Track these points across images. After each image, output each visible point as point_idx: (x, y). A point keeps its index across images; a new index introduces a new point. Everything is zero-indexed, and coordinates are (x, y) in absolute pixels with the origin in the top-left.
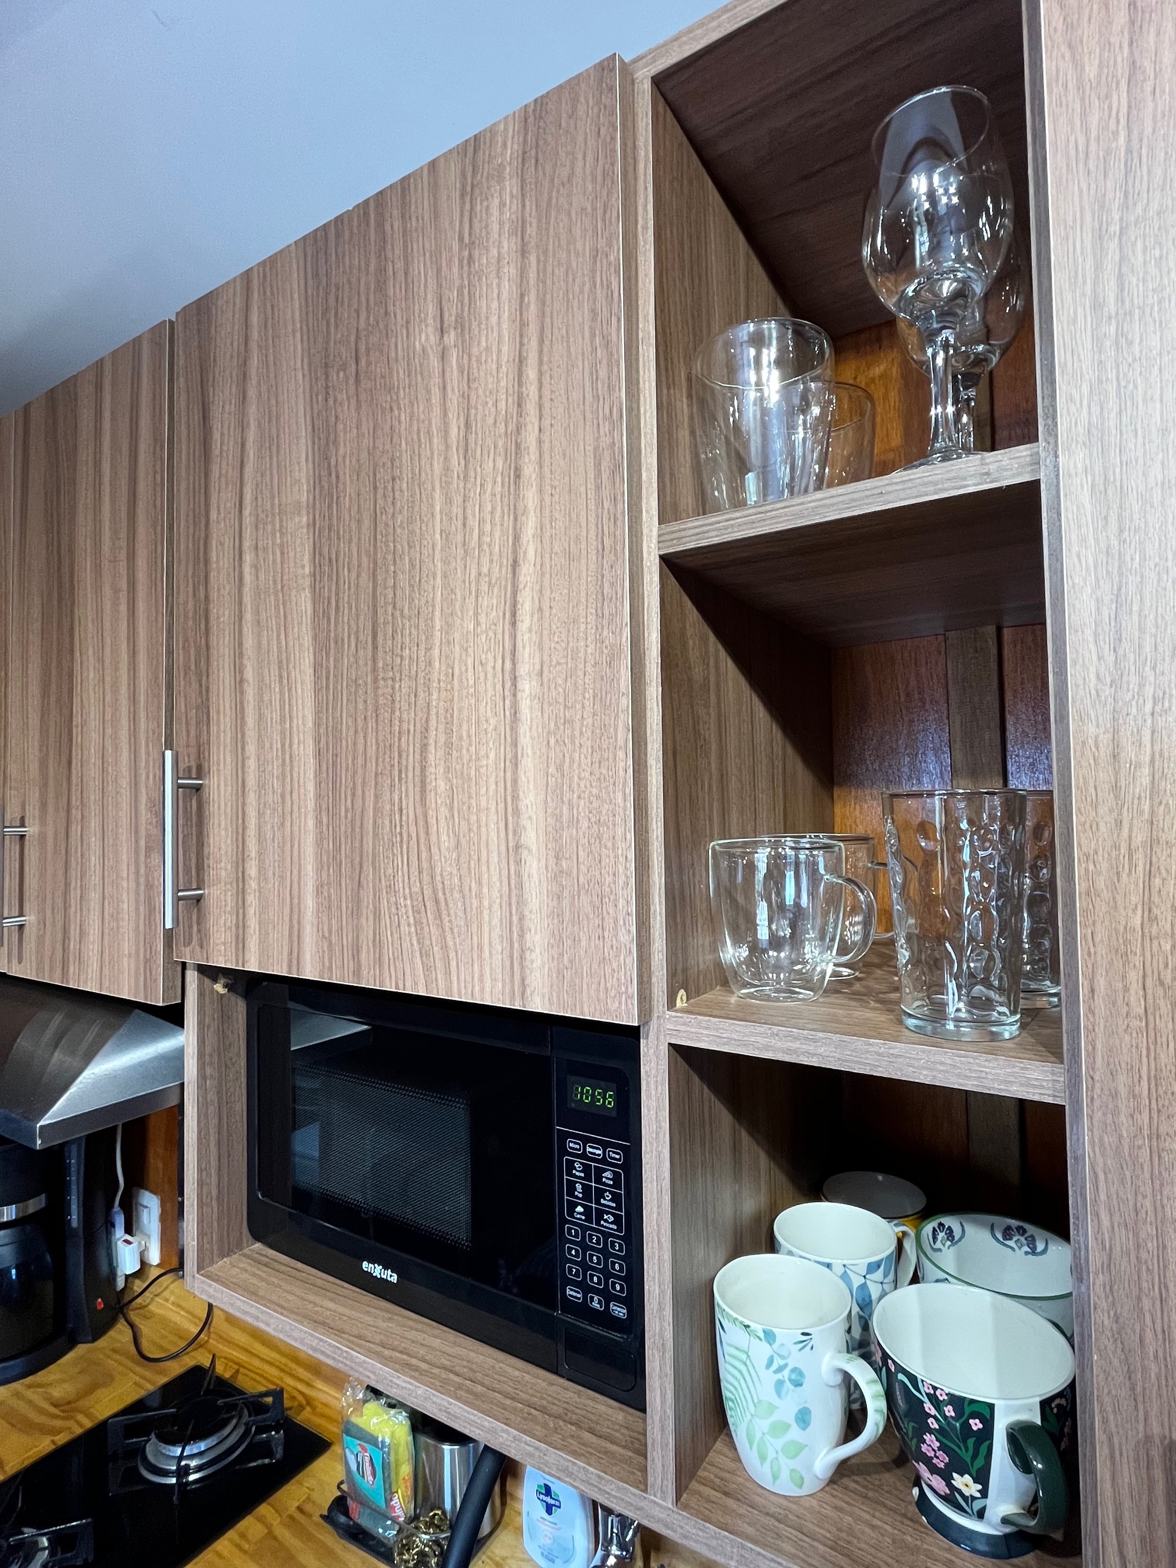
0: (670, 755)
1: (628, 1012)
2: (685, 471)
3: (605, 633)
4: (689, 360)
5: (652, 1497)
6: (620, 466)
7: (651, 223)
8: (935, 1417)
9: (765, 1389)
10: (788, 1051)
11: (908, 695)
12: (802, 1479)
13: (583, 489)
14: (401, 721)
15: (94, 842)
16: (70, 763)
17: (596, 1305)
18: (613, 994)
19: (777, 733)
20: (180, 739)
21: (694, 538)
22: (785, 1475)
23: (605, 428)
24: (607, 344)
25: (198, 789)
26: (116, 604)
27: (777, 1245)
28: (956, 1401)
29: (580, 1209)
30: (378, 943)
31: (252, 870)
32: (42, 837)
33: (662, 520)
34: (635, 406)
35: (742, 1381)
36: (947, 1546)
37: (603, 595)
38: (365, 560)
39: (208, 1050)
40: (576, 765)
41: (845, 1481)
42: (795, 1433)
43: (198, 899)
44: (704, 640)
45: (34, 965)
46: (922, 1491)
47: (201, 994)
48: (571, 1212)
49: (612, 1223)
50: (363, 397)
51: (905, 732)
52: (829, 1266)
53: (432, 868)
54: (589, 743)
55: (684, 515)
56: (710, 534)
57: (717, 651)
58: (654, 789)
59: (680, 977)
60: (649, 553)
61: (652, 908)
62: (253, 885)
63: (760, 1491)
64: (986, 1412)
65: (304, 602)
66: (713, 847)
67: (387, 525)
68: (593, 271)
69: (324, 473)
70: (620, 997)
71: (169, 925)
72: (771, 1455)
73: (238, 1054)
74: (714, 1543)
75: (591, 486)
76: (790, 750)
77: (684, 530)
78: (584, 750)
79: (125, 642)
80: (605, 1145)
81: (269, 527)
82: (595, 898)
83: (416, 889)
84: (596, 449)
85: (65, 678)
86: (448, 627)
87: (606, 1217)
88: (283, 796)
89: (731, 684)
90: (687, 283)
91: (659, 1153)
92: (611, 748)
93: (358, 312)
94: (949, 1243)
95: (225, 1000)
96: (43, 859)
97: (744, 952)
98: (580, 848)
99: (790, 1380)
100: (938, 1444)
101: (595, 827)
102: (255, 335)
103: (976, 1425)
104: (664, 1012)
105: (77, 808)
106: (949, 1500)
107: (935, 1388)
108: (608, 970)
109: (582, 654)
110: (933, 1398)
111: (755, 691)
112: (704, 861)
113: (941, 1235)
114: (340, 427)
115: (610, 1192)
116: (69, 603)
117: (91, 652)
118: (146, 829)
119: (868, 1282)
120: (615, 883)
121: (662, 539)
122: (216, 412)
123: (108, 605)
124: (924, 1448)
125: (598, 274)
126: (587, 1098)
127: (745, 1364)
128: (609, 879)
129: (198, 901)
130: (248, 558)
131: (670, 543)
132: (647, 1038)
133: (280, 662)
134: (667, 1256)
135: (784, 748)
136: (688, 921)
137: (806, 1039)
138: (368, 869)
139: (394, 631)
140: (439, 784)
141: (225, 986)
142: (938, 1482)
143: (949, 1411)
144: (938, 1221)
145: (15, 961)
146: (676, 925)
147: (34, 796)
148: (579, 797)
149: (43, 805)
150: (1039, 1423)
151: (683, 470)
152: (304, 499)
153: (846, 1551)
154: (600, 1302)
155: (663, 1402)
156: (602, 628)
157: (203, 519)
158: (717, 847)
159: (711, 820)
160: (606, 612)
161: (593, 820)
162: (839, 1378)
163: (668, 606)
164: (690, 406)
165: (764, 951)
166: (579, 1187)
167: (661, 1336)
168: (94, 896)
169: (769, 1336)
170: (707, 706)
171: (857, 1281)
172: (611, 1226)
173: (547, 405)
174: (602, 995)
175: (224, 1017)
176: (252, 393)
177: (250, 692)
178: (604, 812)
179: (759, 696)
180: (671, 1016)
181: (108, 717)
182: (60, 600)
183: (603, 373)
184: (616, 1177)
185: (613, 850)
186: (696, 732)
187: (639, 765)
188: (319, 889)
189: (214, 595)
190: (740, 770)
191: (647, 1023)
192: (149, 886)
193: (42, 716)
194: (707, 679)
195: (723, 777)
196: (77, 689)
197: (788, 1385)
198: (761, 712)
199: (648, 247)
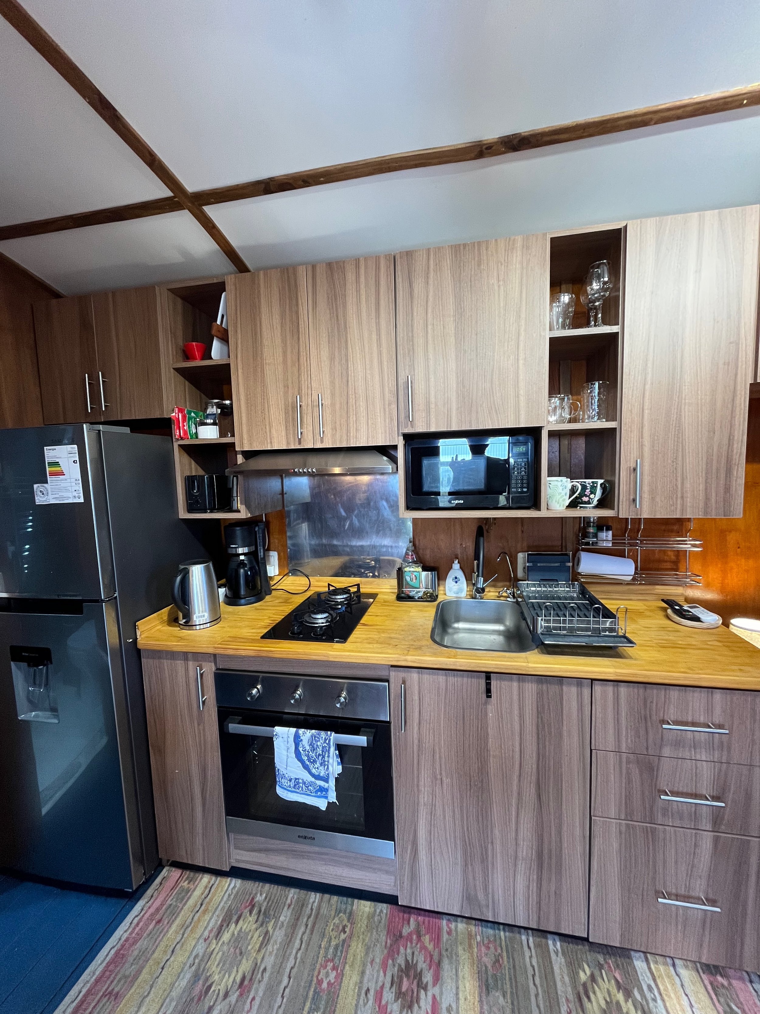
16: (348, 382)
29: (516, 473)
31: (433, 406)
32: (333, 405)
62: (433, 410)
69: (459, 308)
81: (438, 320)
93: (471, 270)
105: (352, 395)
114: (465, 297)
117: (357, 348)
118: (389, 399)
122: (415, 285)
123: (366, 334)
145: (318, 443)
147: (327, 392)
149: (333, 395)
181: (368, 368)
188: (458, 408)
192: (390, 414)
193: (330, 368)
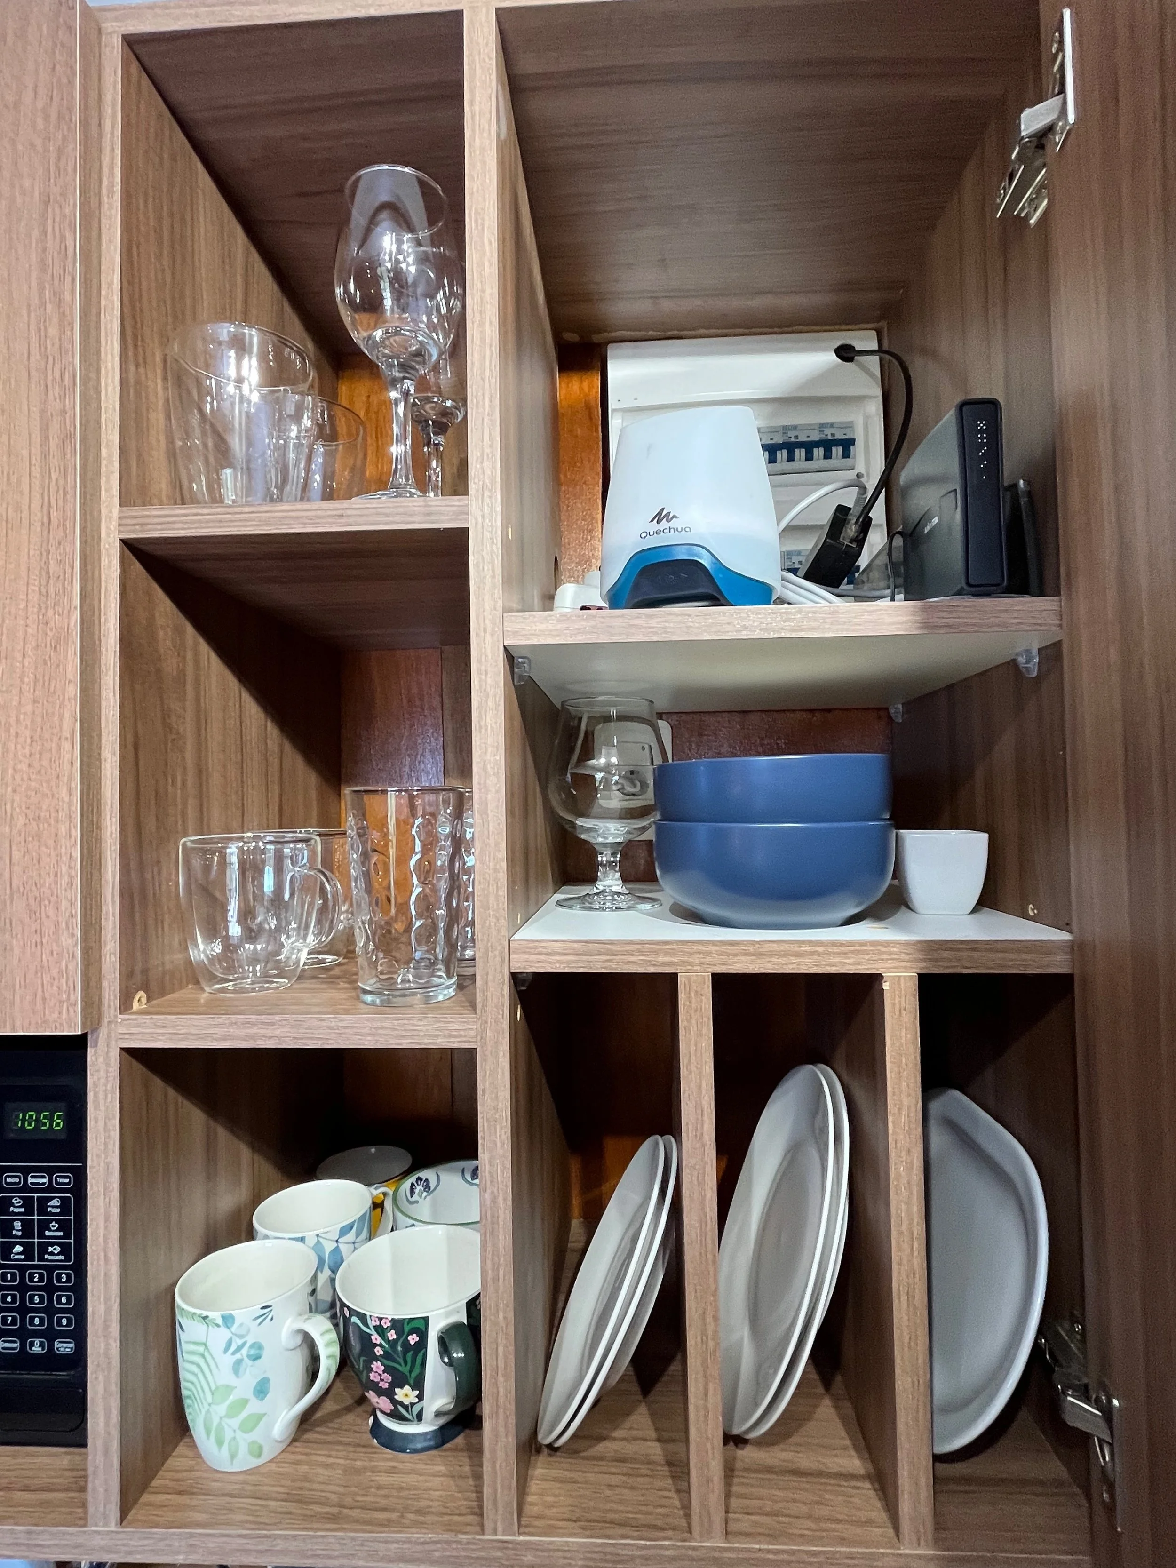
0: (130, 748)
1: (70, 1020)
2: (158, 455)
3: (50, 612)
4: (165, 341)
5: (94, 1529)
6: (71, 436)
7: (118, 188)
8: (381, 1345)
9: (224, 1375)
10: (246, 1038)
11: (409, 701)
12: (261, 1448)
13: (25, 453)
17: (37, 1349)
18: (52, 1004)
19: (273, 731)
21: (159, 527)
22: (243, 1449)
23: (55, 392)
24: (59, 303)
27: (255, 1233)
28: (397, 1324)
29: (18, 1248)
33: (124, 502)
34: (93, 375)
35: (200, 1375)
36: (391, 1456)
37: (48, 572)
40: (11, 755)
41: (309, 1436)
42: (253, 1406)
44: (179, 631)
46: (376, 1418)
48: (7, 1254)
49: (58, 1254)
51: (407, 734)
52: (302, 1240)
54: (28, 733)
55: (155, 501)
56: (177, 526)
57: (196, 644)
58: (109, 783)
59: (138, 978)
60: (108, 535)
61: (104, 908)
63: (218, 1476)
64: (420, 1327)
66: (184, 844)
68: (43, 216)
70: (61, 1007)
72: (228, 1435)
74: (161, 1545)
75: (36, 450)
76: (288, 747)
77: (148, 516)
78: (21, 740)
80: (50, 1172)
82: (32, 902)
84: (43, 412)
87: (50, 1249)
89: (214, 679)
90: (166, 262)
91: (108, 1164)
92: (55, 739)
94: (425, 1194)
97: (217, 948)
98: (14, 847)
99: (249, 1356)
100: (383, 1368)
101: (34, 824)
103: (413, 1339)
104: (116, 1017)
106: (395, 1415)
107: (380, 1319)
108: (46, 979)
109: (20, 634)
110: (380, 1330)
111: (245, 687)
112: (174, 857)
113: (419, 1188)
115: (57, 1221)
119: (340, 1245)
120: (56, 883)
121: (124, 522)
124: (372, 1376)
125: (50, 221)
126: (30, 1125)
127: (203, 1356)
128: (49, 880)
131: (132, 528)
132: (96, 1046)
134: (115, 1271)
135: (281, 746)
136: (151, 922)
137: (263, 1023)
142: (384, 1403)
143: (392, 1335)
144: (416, 1176)
146: (134, 924)
148: (14, 791)
150: (466, 1322)
151: (154, 453)
153: (297, 1497)
154: (42, 1345)
155: (107, 1424)
156: (47, 608)
158: (189, 844)
159: (184, 814)
160: (51, 590)
161: (31, 816)
162: (299, 1339)
163: (131, 594)
164: (166, 389)
165: (240, 945)
166: (18, 1224)
167: (107, 1355)
169: (228, 1320)
170: (182, 699)
171: (329, 1247)
172: (57, 1258)
174: (39, 1007)
178: (44, 807)
179: (252, 694)
180: (123, 1020)
183: (53, 331)
184: (65, 1203)
185: (55, 849)
186: (168, 727)
187: (90, 757)
190: (224, 766)
191: (95, 1030)
194: (182, 672)
195: (201, 772)
197: (247, 1361)
198: (252, 709)
199: (113, 212)
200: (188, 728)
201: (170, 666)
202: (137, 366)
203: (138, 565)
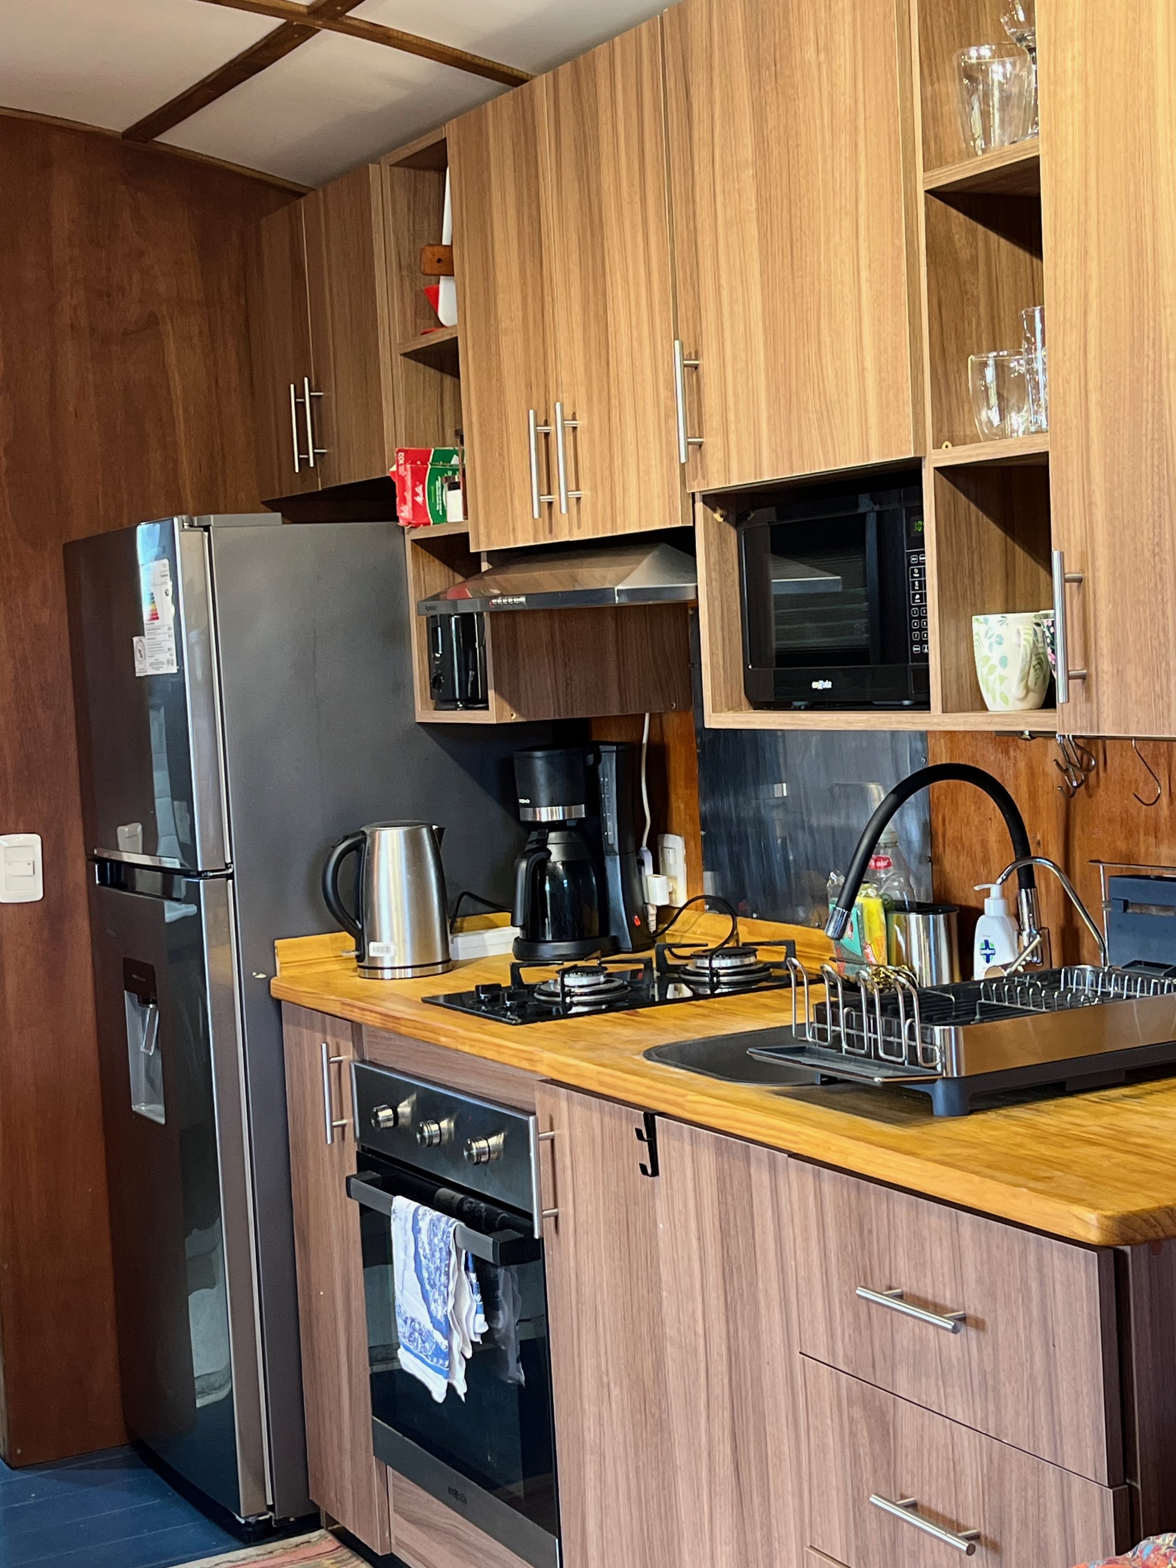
14: (807, 303)
15: (629, 420)
16: (608, 363)
18: (903, 443)
20: (683, 335)
25: (696, 367)
26: (634, 236)
29: (918, 596)
30: (801, 446)
31: (732, 417)
32: (590, 429)
38: (785, 200)
39: (712, 560)
42: (999, 670)
43: (700, 445)
45: (591, 527)
47: (706, 519)
48: (914, 599)
50: (779, 89)
53: (825, 392)
59: (946, 434)
62: (732, 427)
65: (752, 230)
67: (795, 176)
69: (761, 140)
70: (907, 443)
71: (683, 460)
72: (990, 686)
73: (733, 568)
77: (939, 174)
79: (643, 266)
81: (731, 177)
83: (818, 407)
85: (600, 297)
86: (828, 241)
88: (747, 362)
93: (774, 31)
95: (722, 527)
96: (592, 442)
98: (889, 364)
101: (894, 351)
102: (716, 38)
104: (932, 449)
108: (901, 430)
114: (768, 108)
116: (600, 238)
117: (618, 274)
118: (665, 403)
121: (928, 179)
122: (693, 90)
123: (629, 236)
126: (920, 528)
129: (700, 446)
130: (719, 199)
131: (934, 181)
132: (922, 466)
133: (741, 271)
136: (954, 404)
138: (794, 399)
139: (802, 245)
140: (826, 338)
141: (722, 516)
145: (575, 528)
146: (941, 404)
147: (582, 394)
149: (590, 400)
151: (948, 130)
152: (750, 158)
157: (690, 172)
159: (979, 339)
161: (893, 347)
166: (917, 583)
168: (631, 461)
170: (976, 273)
173: (867, 104)
174: (899, 444)
175: (722, 539)
176: (716, 80)
177: (725, 294)
178: (897, 342)
180: (933, 452)
181: (634, 323)
182: (593, 236)
186: (964, 292)
188: (769, 418)
189: (699, 227)
191: (924, 455)
192: (669, 443)
193: (584, 330)
194: (975, 257)
196: (610, 305)
197: (995, 645)
200: (980, 291)
201: (965, 254)
202: (932, 85)
203: (938, 201)
